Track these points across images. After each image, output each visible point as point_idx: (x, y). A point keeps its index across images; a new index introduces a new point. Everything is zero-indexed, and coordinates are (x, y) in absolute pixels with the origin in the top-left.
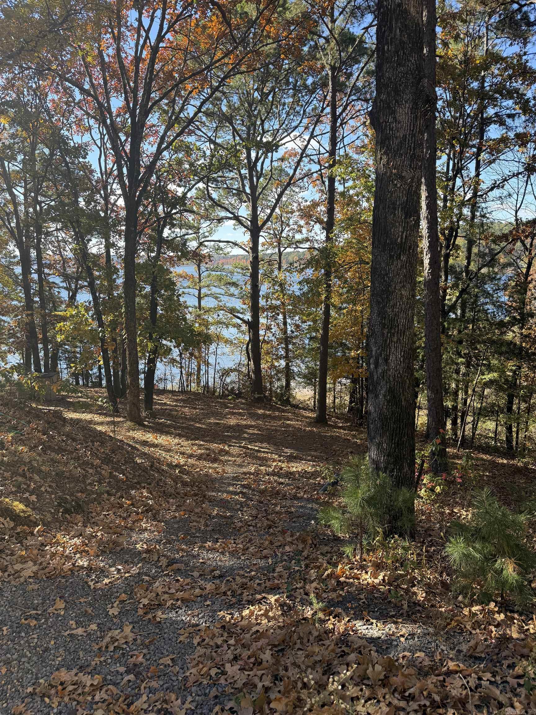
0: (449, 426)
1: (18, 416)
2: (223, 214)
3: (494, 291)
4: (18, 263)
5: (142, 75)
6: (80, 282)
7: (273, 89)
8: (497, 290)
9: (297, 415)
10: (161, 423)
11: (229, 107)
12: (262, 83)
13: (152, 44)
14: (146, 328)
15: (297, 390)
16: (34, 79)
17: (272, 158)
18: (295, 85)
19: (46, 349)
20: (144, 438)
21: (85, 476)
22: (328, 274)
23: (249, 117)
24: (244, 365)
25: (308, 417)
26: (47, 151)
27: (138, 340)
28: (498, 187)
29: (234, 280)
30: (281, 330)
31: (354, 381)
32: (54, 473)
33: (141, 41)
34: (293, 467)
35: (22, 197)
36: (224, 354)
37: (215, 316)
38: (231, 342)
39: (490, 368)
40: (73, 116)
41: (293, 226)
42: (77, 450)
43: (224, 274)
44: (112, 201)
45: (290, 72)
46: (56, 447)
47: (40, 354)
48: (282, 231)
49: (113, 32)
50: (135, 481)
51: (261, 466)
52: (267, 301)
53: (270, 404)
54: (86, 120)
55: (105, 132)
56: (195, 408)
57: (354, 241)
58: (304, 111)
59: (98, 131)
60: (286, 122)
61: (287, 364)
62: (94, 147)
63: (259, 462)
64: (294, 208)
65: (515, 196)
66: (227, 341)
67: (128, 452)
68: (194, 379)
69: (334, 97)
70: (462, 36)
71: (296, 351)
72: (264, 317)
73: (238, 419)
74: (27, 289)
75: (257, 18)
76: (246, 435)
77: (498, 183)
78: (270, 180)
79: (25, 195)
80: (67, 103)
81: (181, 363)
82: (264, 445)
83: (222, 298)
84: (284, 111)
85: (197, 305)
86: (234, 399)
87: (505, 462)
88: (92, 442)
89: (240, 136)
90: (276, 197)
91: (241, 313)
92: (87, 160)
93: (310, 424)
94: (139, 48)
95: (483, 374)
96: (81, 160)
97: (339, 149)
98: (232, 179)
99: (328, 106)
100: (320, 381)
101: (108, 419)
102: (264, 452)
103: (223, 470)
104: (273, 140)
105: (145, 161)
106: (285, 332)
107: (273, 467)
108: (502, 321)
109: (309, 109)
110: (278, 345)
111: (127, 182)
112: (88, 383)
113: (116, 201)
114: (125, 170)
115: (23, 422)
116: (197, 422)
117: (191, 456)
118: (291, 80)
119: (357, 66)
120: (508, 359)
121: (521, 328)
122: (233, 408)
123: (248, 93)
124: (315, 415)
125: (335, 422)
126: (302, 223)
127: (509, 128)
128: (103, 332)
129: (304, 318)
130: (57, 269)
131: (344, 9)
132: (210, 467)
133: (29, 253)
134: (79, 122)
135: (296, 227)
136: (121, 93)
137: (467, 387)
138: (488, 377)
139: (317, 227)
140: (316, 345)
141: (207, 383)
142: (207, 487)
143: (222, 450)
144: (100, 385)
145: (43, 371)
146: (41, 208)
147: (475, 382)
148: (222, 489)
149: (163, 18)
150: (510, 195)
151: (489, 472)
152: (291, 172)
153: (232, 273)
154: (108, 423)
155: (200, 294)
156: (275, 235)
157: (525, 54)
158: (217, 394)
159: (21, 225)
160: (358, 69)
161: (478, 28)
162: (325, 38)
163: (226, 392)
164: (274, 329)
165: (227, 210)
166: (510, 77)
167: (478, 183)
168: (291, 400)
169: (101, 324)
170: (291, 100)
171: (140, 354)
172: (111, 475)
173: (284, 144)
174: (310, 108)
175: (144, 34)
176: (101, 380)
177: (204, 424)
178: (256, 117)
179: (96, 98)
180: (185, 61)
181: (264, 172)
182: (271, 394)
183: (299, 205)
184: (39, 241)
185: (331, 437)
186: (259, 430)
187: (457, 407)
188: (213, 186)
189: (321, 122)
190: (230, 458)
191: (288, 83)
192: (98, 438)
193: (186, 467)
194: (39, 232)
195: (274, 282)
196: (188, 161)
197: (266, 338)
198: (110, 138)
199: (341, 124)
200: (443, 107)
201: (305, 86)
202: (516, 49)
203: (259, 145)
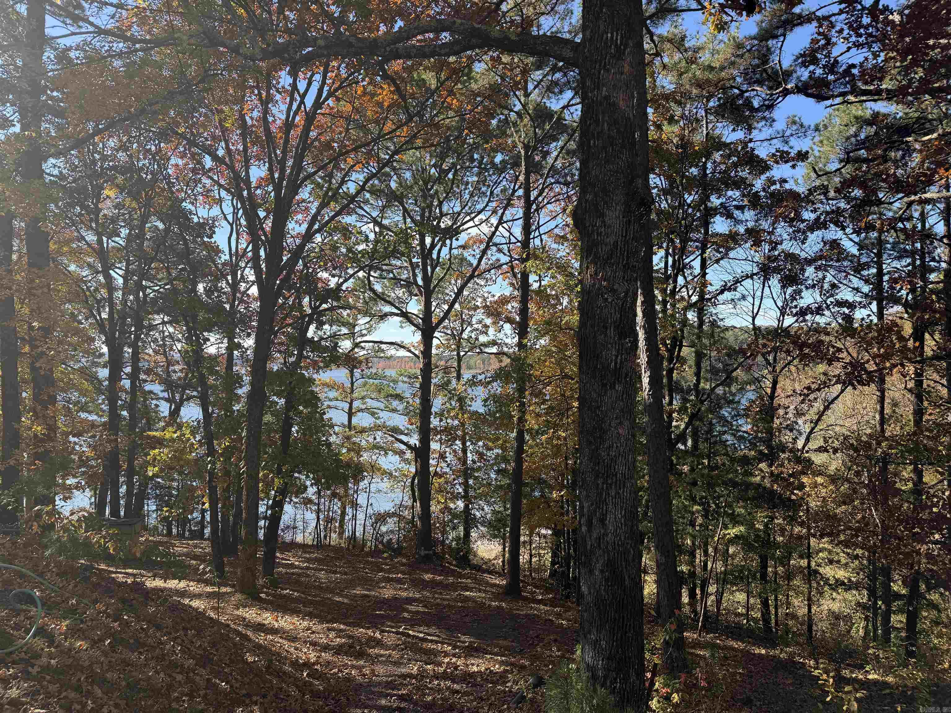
0: (685, 599)
1: (80, 592)
2: (387, 309)
3: (732, 418)
4: (104, 366)
5: (294, 142)
6: (187, 391)
7: (454, 165)
8: (736, 416)
9: (479, 582)
10: (285, 596)
11: (400, 184)
12: (441, 159)
13: (308, 109)
14: (273, 458)
15: (479, 543)
16: (154, 141)
17: (451, 245)
18: (481, 163)
19: (130, 484)
20: (259, 619)
21: (170, 687)
22: (521, 390)
23: (424, 197)
24: (406, 507)
25: (495, 585)
26: (161, 226)
27: (261, 474)
28: (729, 289)
29: (399, 391)
30: (459, 459)
31: (557, 533)
32: (124, 683)
33: (295, 106)
34: (473, 665)
35: (120, 281)
36: (379, 491)
37: (371, 439)
38: (391, 474)
39: (735, 520)
40: (199, 185)
41: (476, 326)
42: (162, 644)
43: (385, 382)
44: (242, 289)
45: (475, 147)
46: (132, 641)
47: (121, 490)
48: (463, 331)
49: (260, 94)
50: (244, 692)
51: (427, 664)
52: (441, 420)
53: (441, 565)
54: (216, 192)
55: (239, 206)
56: (335, 572)
57: (554, 349)
58: (492, 193)
59: (230, 205)
60: (469, 204)
61: (466, 506)
62: (224, 223)
63: (425, 658)
64: (478, 304)
65: (750, 299)
66: (384, 473)
67: (235, 645)
68: (335, 527)
69: (527, 179)
70: (676, 118)
71: (479, 489)
72: (436, 441)
73: (395, 589)
74: (112, 401)
75: (437, 88)
76: (406, 615)
77: (729, 285)
78: (448, 270)
79: (125, 278)
80: (194, 170)
81: (318, 504)
82: (432, 630)
83: (381, 414)
84: (467, 191)
85: (346, 423)
86: (391, 558)
87: (763, 652)
88: (185, 629)
89: (411, 218)
90: (456, 291)
91: (406, 435)
92: (213, 240)
93: (497, 597)
94: (292, 114)
95: (726, 528)
96: (206, 239)
97: (534, 238)
98: (400, 267)
99: (520, 187)
100: (511, 532)
101: (209, 589)
102: (432, 641)
103: (373, 671)
104: (453, 225)
105: (290, 242)
106: (464, 462)
107: (444, 666)
108: (745, 457)
109: (497, 191)
110: (454, 480)
111: (263, 266)
112: (184, 531)
113: (248, 289)
114: (262, 253)
115: (85, 601)
116: (338, 594)
117: (325, 648)
118: (476, 156)
119: (555, 144)
120: (757, 507)
121: (770, 466)
122: (389, 571)
123: (424, 170)
124: (504, 582)
125: (533, 593)
126: (488, 321)
127: (738, 222)
128: (213, 463)
129: (490, 444)
130: (157, 374)
131: (539, 83)
132: (353, 667)
133: (122, 352)
134: (207, 193)
135: (480, 326)
136: (265, 162)
137: (706, 544)
138: (733, 531)
139: (507, 327)
140: (506, 481)
141: (354, 532)
142: (348, 699)
143: (372, 639)
144: (200, 535)
145: (122, 513)
146: (145, 296)
147: (716, 539)
148: (370, 703)
149: (324, 83)
150: (744, 297)
151: (743, 668)
152: (475, 263)
153: (395, 382)
154: (210, 596)
155: (351, 408)
156: (453, 335)
157: (751, 141)
158: (367, 549)
159: (115, 315)
160: (556, 147)
161: (695, 111)
162: (516, 112)
163: (380, 546)
164: (450, 458)
165: (392, 304)
166: (735, 165)
167: (704, 284)
168: (471, 557)
169: (211, 452)
170: (475, 179)
171: (262, 495)
172: (209, 684)
173: (467, 229)
174: (499, 189)
175: (298, 99)
176: (203, 527)
177: (346, 596)
178: (432, 197)
179: (231, 167)
180: (347, 130)
181: (441, 260)
182: (443, 549)
183: (485, 300)
184: (138, 338)
185: (527, 615)
186: (425, 606)
187: (694, 572)
188: (376, 275)
189: (513, 206)
190: (382, 652)
191: (472, 160)
192: (193, 623)
193: (318, 667)
194: (139, 327)
195: (452, 394)
196: (346, 245)
197: (438, 469)
198: (245, 213)
199: (537, 210)
200: (659, 196)
201: (493, 165)
202: (740, 135)
203: (435, 231)
